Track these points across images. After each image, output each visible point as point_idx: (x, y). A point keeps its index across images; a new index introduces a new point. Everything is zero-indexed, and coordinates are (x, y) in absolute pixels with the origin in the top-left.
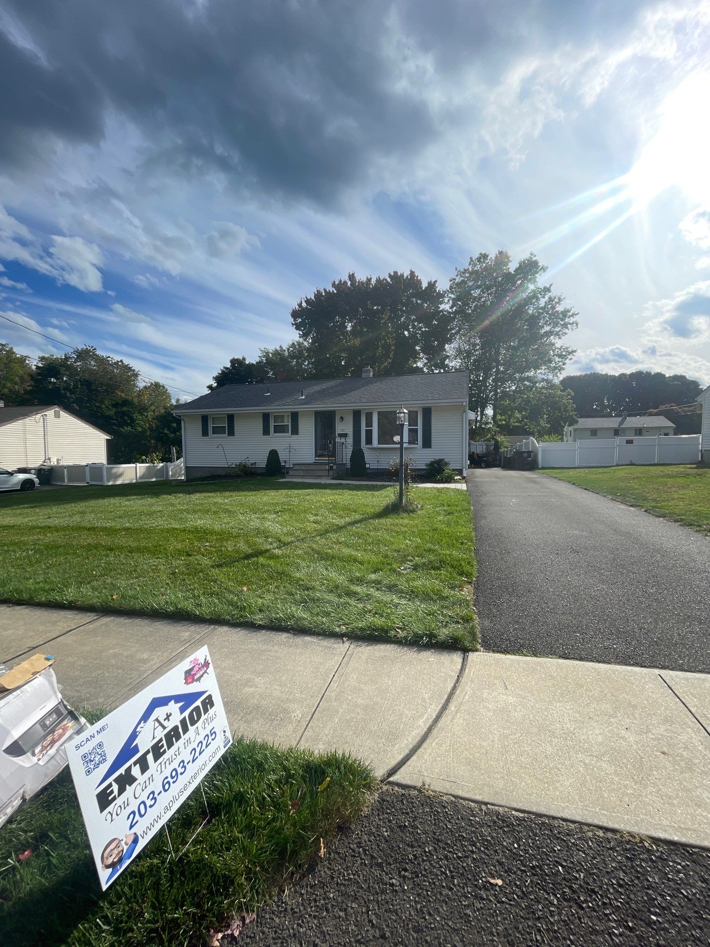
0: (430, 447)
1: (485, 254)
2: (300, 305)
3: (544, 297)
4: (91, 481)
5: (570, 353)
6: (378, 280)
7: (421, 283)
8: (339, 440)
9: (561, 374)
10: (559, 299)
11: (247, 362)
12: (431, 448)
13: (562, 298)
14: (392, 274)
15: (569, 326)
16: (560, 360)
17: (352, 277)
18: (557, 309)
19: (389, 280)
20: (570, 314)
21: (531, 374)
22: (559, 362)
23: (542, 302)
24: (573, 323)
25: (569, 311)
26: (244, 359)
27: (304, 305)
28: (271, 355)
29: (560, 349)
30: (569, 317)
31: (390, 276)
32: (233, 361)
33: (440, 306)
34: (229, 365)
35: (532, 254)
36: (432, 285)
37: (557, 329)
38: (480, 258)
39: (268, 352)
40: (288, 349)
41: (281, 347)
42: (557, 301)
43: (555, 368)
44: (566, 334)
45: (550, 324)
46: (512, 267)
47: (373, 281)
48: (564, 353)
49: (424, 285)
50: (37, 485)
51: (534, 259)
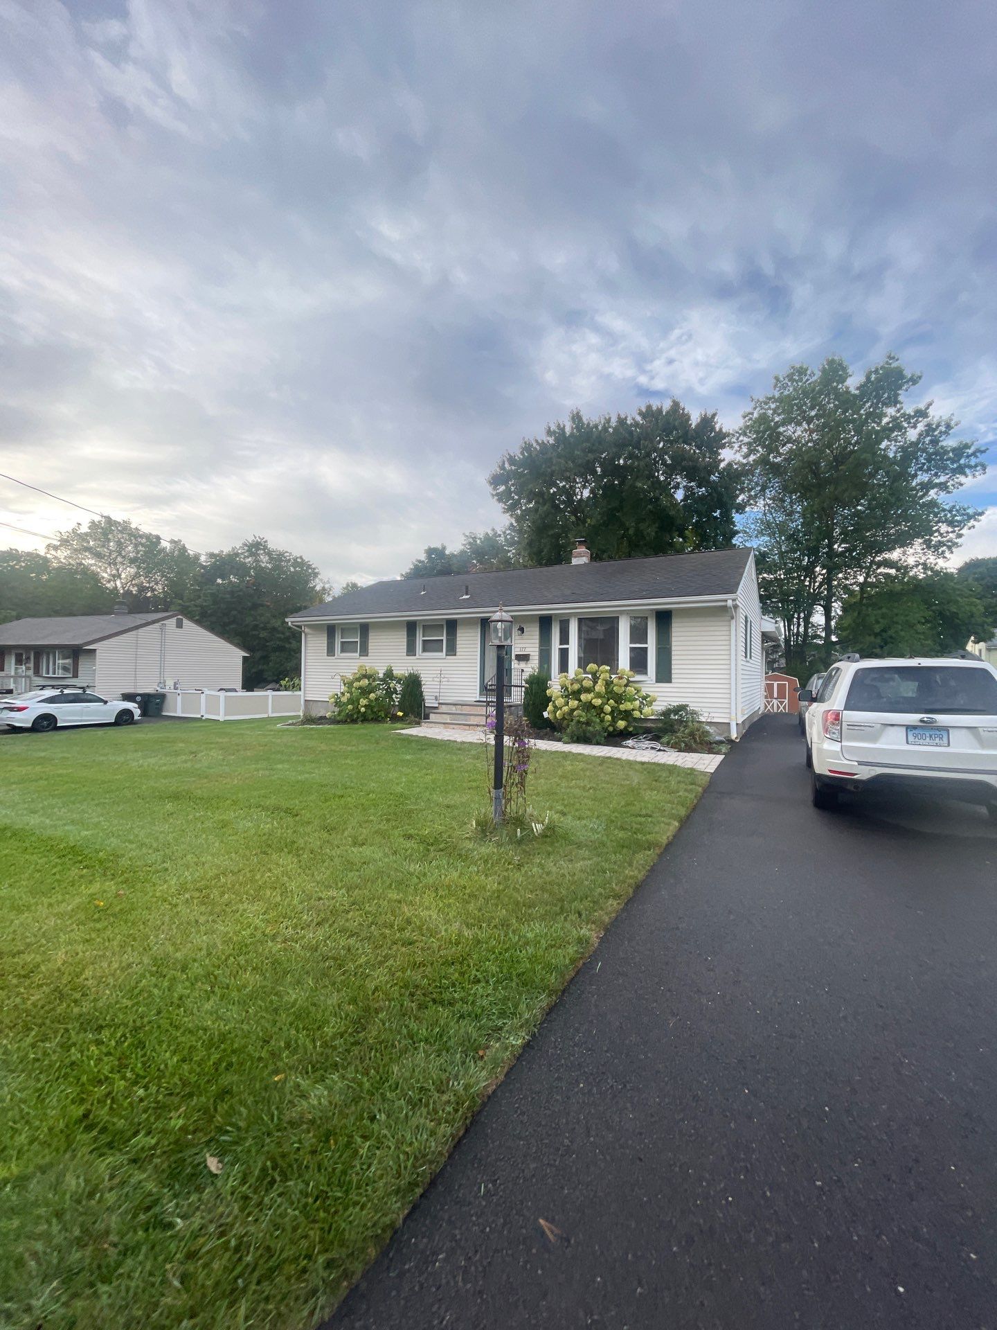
0: (669, 680)
1: (801, 368)
2: (502, 468)
3: (915, 427)
4: (206, 713)
5: (970, 517)
6: (622, 421)
7: (689, 419)
8: (516, 666)
9: (952, 552)
10: (948, 427)
11: (447, 552)
12: (670, 682)
13: (953, 423)
14: (644, 410)
15: (967, 470)
16: (950, 529)
17: (576, 418)
18: (944, 444)
19: (639, 418)
20: (970, 451)
21: (895, 555)
22: (947, 532)
23: (912, 435)
24: (976, 466)
25: (967, 446)
26: (444, 548)
27: (507, 465)
28: (478, 541)
29: (950, 511)
30: (968, 456)
31: (641, 413)
32: (430, 552)
33: (720, 451)
34: (423, 557)
35: (890, 357)
36: (707, 422)
37: (942, 479)
38: (793, 374)
39: (475, 538)
40: (504, 533)
41: (493, 530)
42: (943, 429)
43: (941, 544)
44: (961, 485)
45: (929, 469)
46: (853, 383)
47: (614, 423)
48: (958, 518)
49: (695, 420)
50: (136, 717)
51: (894, 365)
